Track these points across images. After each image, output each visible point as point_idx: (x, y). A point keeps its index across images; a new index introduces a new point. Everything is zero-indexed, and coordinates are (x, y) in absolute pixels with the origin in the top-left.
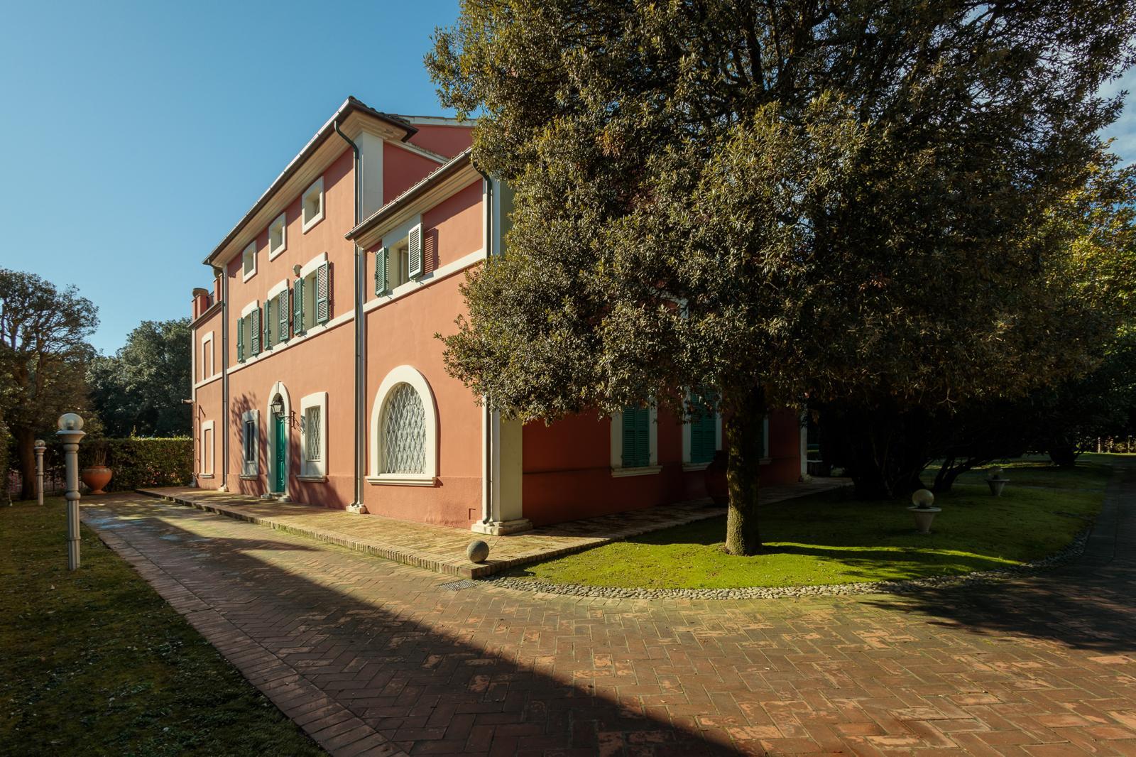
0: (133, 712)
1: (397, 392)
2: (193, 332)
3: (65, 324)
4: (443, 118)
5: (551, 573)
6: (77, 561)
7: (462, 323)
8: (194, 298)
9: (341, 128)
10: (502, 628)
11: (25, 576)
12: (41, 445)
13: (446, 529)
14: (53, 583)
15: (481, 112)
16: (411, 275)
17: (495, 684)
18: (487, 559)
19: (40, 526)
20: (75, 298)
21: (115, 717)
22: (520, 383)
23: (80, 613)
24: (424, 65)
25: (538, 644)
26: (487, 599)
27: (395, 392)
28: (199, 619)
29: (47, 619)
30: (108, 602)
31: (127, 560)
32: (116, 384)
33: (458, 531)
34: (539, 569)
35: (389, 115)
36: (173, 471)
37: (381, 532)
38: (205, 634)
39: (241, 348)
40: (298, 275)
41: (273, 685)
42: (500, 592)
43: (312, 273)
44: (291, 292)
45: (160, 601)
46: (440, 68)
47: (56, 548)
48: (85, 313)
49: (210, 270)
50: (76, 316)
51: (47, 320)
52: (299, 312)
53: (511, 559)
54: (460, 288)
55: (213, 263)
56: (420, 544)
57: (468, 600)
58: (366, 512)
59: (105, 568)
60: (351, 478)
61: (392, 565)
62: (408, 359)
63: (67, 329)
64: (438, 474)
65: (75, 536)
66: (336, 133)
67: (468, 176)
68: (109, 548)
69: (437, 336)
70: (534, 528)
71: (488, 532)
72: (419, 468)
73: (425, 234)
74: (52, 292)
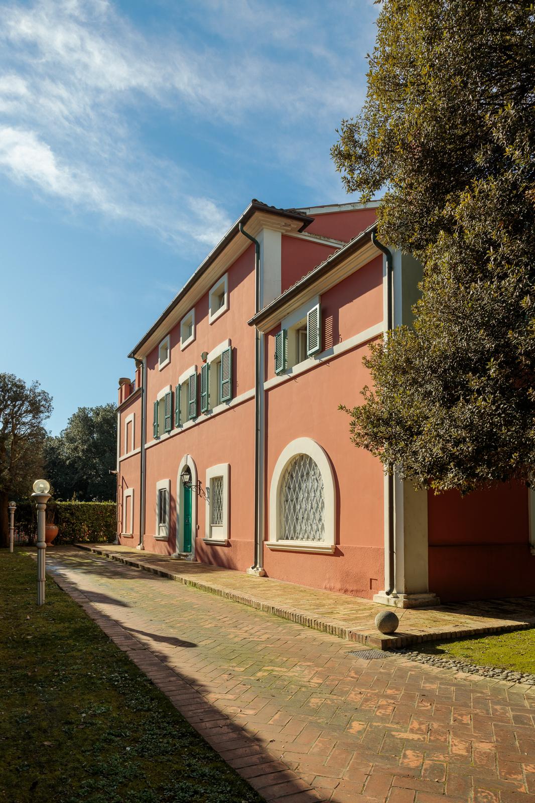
0: (100, 729)
1: (295, 463)
2: (119, 415)
3: (30, 412)
4: (337, 205)
5: (470, 653)
6: (43, 598)
7: (368, 394)
8: (120, 386)
9: (245, 229)
10: (426, 704)
11: (9, 607)
12: (13, 505)
13: (345, 597)
14: (29, 613)
15: (387, 189)
16: (309, 352)
17: (430, 762)
18: (397, 631)
19: (12, 569)
20: (38, 391)
21: (87, 731)
22: (437, 450)
23: (50, 640)
24: (331, 156)
25: (471, 726)
26: (402, 672)
27: (293, 463)
28: (138, 657)
29: (27, 641)
30: (67, 634)
31: (77, 600)
32: (60, 459)
33: (360, 600)
34: (456, 647)
35: (287, 210)
36: (101, 530)
37: (282, 595)
38: (145, 671)
39: (156, 427)
40: (205, 361)
41: (208, 725)
42: (416, 667)
43: (217, 358)
44: (198, 377)
45: (106, 637)
46: (348, 156)
47: (25, 587)
48: (43, 403)
49: (133, 361)
50: (38, 404)
51: (19, 408)
52: (206, 393)
53: (423, 634)
54: (364, 361)
55: (135, 356)
56: (322, 610)
57: (382, 671)
58: (265, 575)
59: (62, 606)
60: (251, 542)
61: (298, 627)
62: (306, 433)
63: (31, 415)
64: (337, 541)
65: (42, 578)
66: (240, 233)
67: (368, 253)
68: (62, 590)
69: (341, 408)
70: (442, 603)
71: (392, 603)
72: (317, 537)
73: (324, 314)
74: (22, 387)
